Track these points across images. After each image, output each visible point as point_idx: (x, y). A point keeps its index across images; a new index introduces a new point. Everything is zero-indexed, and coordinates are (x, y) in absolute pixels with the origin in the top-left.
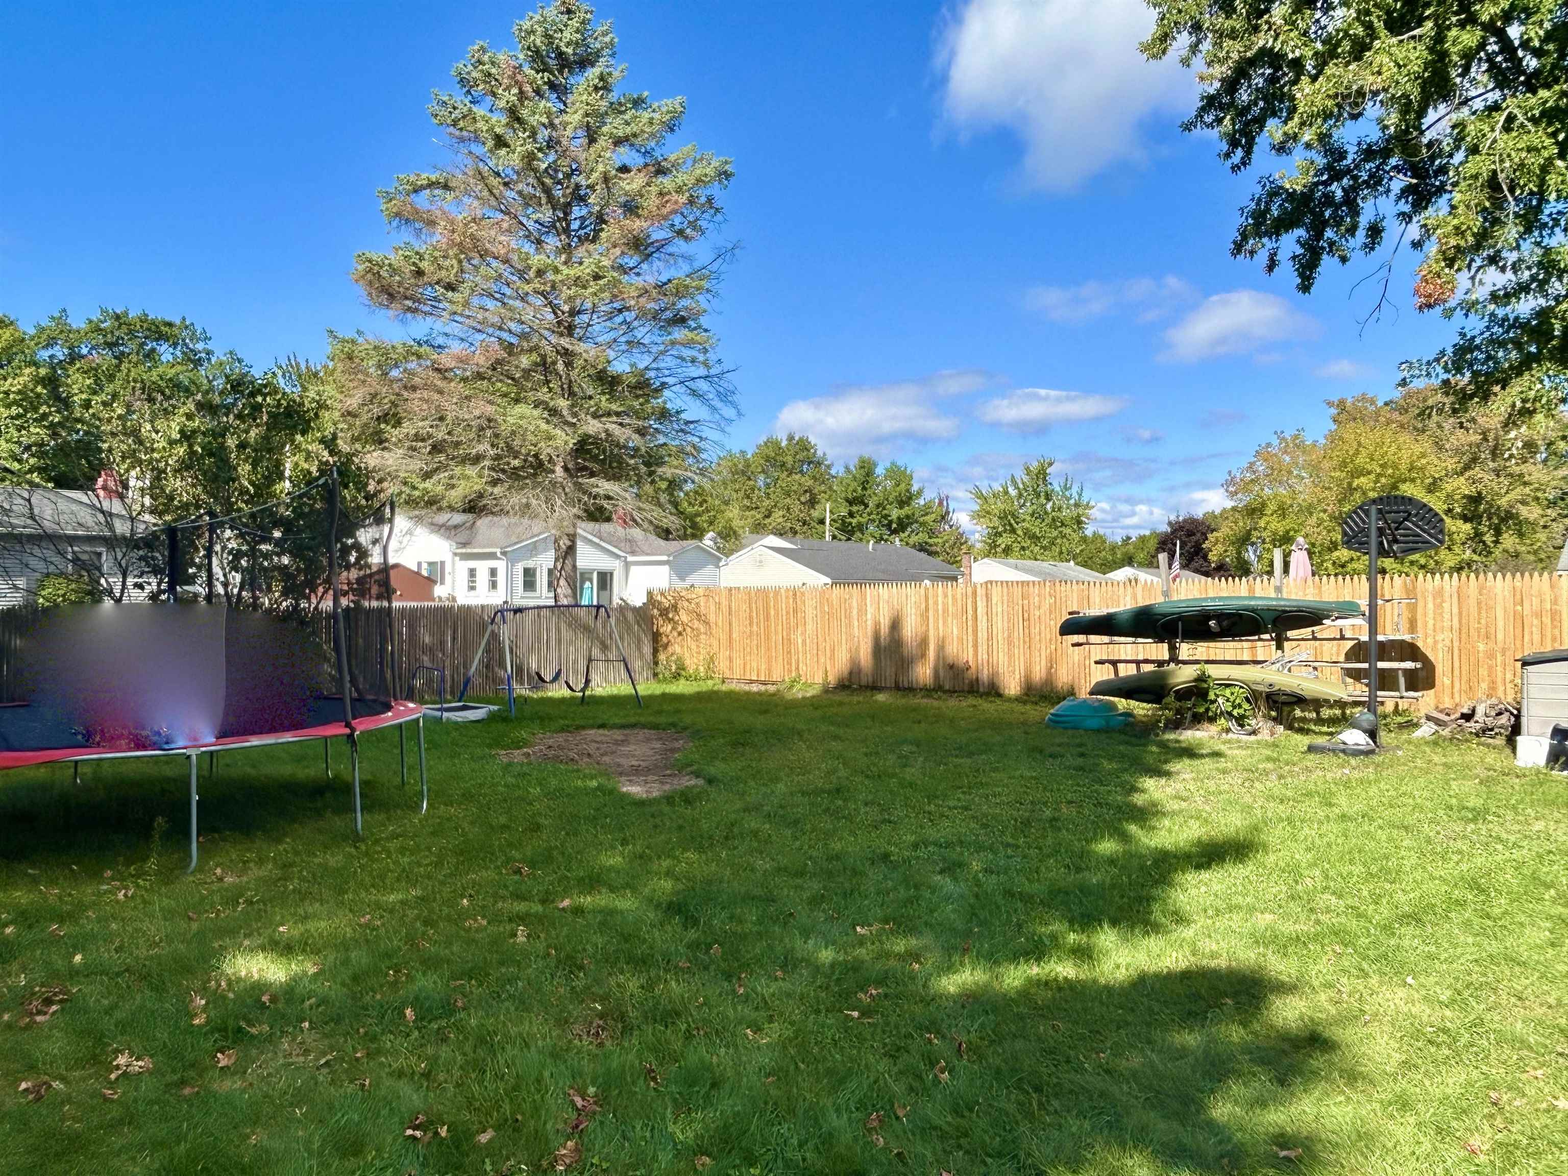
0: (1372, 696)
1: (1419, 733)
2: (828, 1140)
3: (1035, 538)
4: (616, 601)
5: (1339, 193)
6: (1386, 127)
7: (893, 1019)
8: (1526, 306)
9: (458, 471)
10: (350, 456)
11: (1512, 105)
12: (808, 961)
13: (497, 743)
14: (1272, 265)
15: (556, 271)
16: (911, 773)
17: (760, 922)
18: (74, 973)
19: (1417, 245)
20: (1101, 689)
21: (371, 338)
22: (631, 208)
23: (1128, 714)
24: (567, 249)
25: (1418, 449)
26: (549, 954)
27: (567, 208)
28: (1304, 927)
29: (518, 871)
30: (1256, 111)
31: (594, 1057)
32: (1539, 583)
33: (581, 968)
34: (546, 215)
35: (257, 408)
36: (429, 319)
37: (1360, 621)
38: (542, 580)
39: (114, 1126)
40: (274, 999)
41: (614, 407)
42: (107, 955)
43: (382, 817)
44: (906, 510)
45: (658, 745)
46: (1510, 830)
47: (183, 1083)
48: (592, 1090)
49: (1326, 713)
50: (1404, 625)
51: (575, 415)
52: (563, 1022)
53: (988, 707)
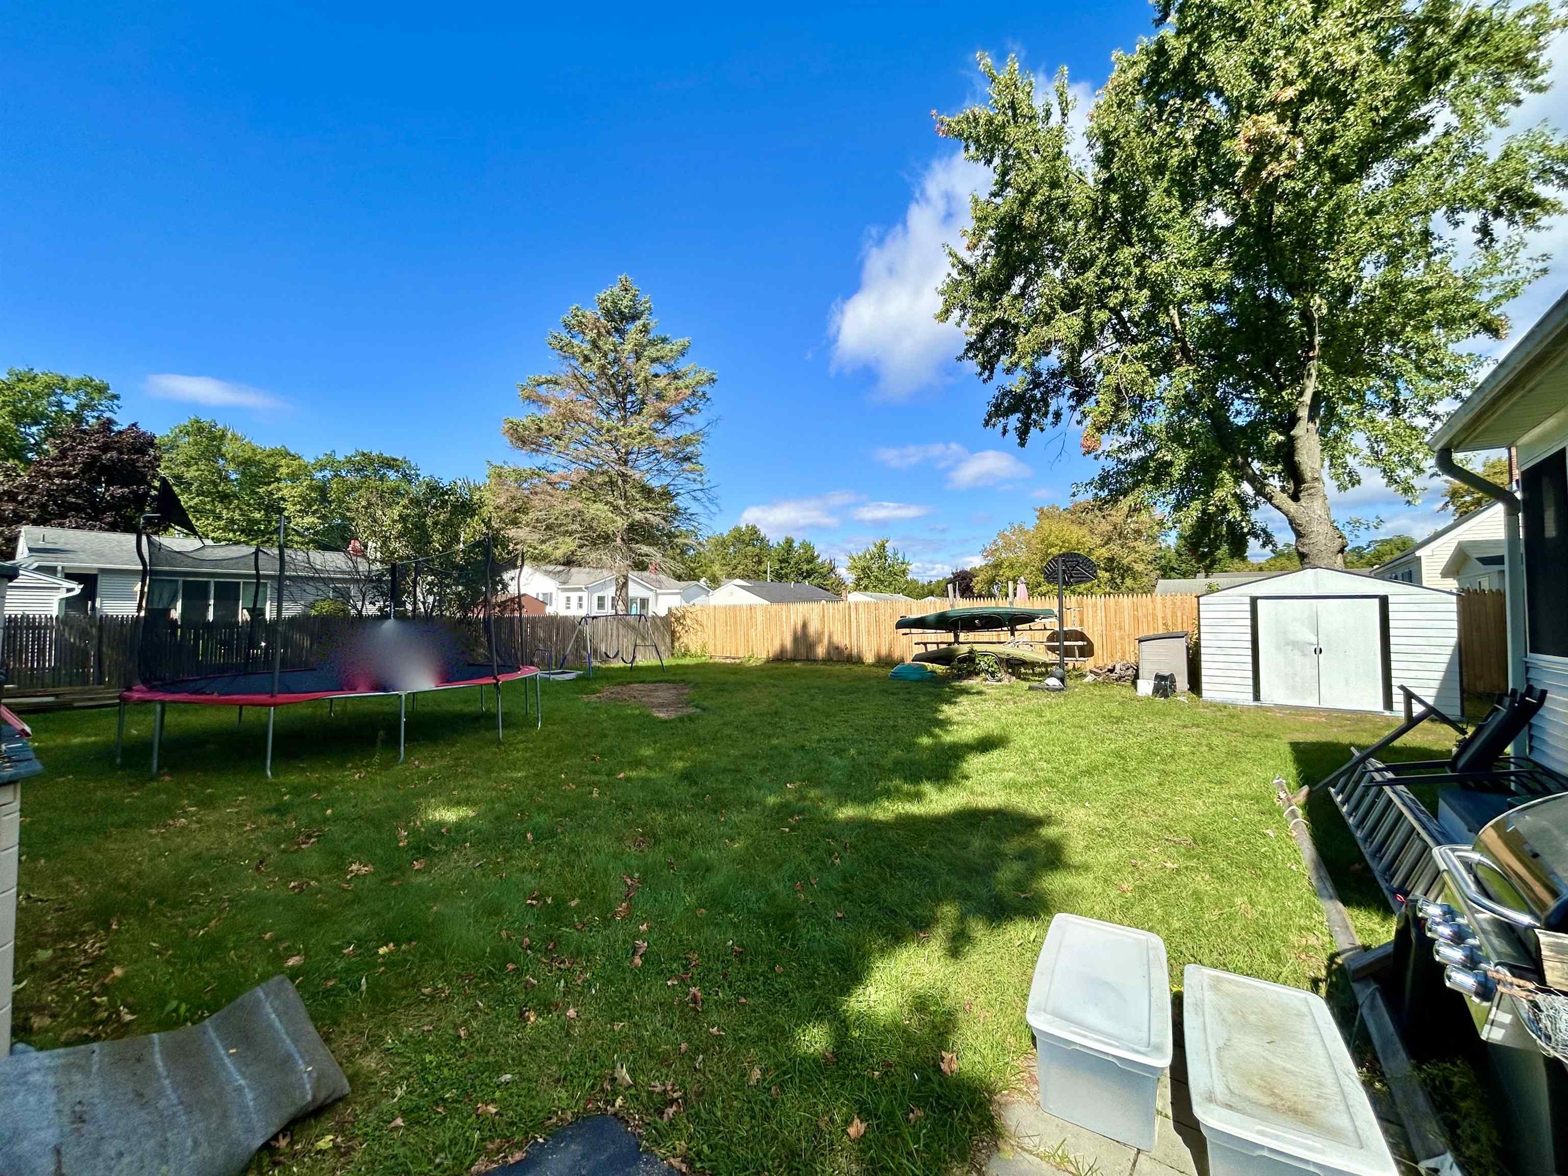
0: (1062, 660)
1: (1086, 680)
2: (772, 898)
3: (882, 582)
4: (650, 614)
5: (1039, 395)
6: (1062, 361)
7: (808, 832)
8: (1136, 455)
9: (560, 539)
10: (498, 531)
11: (1126, 350)
12: (760, 804)
13: (582, 691)
14: (1005, 432)
15: (618, 429)
16: (817, 703)
17: (732, 782)
18: (326, 820)
19: (1079, 423)
20: (918, 658)
21: (511, 465)
22: (660, 397)
23: (933, 672)
24: (624, 419)
25: (1081, 533)
26: (611, 803)
27: (624, 396)
28: (1030, 779)
29: (594, 759)
30: (994, 351)
31: (637, 858)
32: (1146, 600)
33: (630, 809)
34: (612, 400)
35: (445, 502)
36: (546, 456)
37: (1054, 620)
38: (608, 603)
39: (349, 904)
40: (449, 831)
41: (650, 505)
42: (347, 808)
43: (515, 731)
44: (811, 566)
45: (674, 691)
46: (1136, 727)
47: (392, 879)
48: (636, 875)
49: (1037, 670)
50: (1077, 622)
51: (628, 509)
52: (620, 840)
53: (856, 669)
